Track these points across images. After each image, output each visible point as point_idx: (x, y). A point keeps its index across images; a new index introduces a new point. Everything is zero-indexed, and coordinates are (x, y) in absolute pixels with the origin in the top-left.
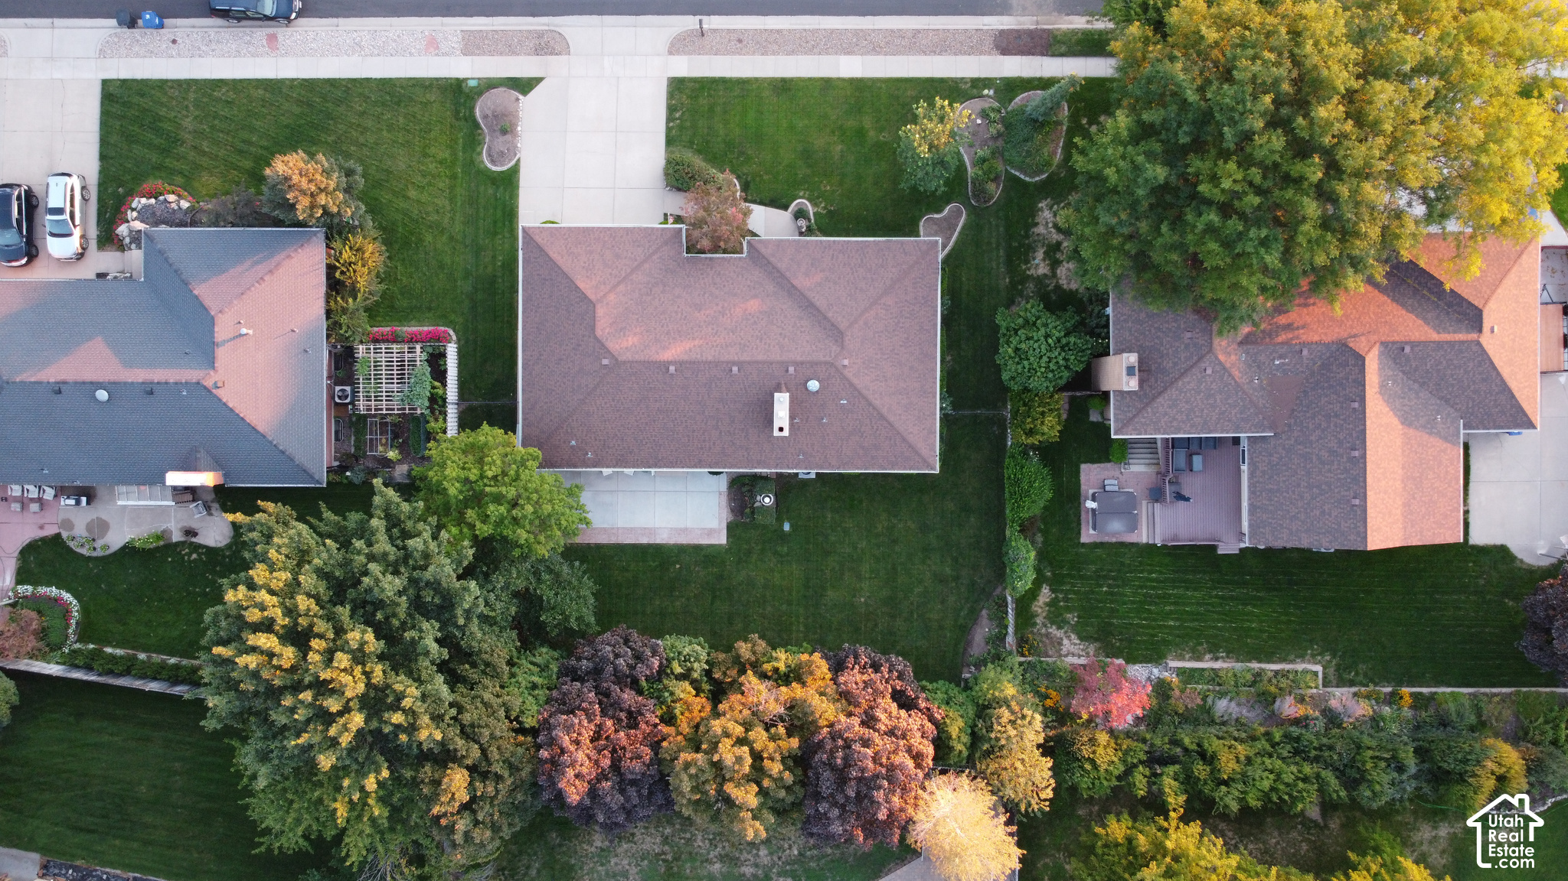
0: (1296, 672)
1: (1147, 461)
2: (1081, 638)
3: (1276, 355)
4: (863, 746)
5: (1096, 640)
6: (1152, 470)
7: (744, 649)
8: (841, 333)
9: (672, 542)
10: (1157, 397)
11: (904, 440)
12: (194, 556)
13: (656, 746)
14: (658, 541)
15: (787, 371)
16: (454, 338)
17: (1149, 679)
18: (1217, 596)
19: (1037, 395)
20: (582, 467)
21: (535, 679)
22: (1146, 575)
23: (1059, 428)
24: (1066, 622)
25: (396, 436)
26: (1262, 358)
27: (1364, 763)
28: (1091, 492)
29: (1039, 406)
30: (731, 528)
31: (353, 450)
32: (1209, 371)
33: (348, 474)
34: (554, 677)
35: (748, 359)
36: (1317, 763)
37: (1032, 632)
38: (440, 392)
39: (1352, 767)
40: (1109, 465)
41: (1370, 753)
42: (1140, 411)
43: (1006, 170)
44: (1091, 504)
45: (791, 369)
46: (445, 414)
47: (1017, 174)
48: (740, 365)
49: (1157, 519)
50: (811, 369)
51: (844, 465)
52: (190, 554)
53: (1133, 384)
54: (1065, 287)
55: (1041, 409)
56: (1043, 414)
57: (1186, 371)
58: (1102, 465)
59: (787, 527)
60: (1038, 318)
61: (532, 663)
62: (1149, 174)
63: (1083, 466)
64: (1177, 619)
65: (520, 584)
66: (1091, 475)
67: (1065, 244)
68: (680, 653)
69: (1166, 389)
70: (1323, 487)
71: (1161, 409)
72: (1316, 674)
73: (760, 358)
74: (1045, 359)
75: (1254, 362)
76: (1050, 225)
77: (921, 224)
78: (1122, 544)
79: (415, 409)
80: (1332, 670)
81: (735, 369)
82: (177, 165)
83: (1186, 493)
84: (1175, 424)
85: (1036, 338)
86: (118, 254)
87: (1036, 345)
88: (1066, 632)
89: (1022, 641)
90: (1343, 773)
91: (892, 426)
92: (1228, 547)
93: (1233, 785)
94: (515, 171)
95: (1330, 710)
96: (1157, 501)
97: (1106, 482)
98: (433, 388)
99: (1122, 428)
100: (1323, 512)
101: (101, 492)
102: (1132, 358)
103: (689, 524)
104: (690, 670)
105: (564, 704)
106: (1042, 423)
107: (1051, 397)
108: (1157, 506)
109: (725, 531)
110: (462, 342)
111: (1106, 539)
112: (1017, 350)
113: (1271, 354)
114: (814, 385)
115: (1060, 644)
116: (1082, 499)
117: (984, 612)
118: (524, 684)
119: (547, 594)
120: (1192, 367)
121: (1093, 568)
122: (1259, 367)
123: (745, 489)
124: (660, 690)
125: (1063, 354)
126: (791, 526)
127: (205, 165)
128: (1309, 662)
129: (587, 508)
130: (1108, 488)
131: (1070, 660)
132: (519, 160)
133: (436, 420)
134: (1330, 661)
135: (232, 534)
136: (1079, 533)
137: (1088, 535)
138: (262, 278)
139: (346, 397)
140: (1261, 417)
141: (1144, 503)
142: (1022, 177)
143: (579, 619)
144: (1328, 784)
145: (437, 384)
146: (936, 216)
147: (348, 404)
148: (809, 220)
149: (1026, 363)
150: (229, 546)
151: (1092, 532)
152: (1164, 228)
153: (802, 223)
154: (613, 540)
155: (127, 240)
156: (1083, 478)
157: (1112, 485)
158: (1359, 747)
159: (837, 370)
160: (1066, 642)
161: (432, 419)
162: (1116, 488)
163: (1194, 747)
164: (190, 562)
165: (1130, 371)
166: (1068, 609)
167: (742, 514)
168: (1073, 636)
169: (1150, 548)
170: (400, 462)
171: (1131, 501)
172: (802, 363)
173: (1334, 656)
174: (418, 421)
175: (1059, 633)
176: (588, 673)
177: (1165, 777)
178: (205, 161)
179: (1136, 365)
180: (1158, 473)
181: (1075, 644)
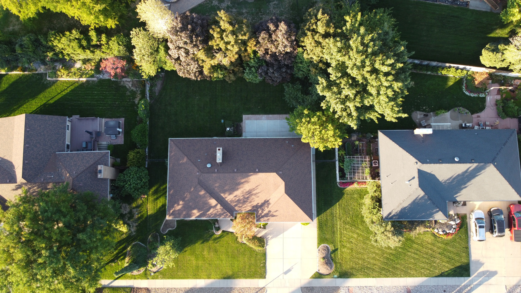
0: (55, 77)
1: (102, 146)
2: (126, 87)
3: (52, 179)
4: (186, 41)
5: (121, 86)
6: (100, 143)
7: (233, 78)
8: (199, 184)
9: (261, 115)
10: (93, 164)
11: (180, 149)
12: (424, 108)
13: (258, 42)
14: (266, 115)
15: (217, 170)
16: (338, 184)
17: (104, 74)
18: (80, 101)
19: (136, 165)
20: (290, 138)
21: (301, 65)
22: (103, 108)
23: (129, 155)
24: (130, 92)
25: (357, 149)
26: (57, 178)
27: (32, 47)
28: (120, 135)
29: (135, 161)
30: (241, 120)
31: (371, 145)
32: (74, 172)
33: (372, 136)
34: (295, 66)
35: (231, 174)
36: (48, 47)
37: (141, 88)
38: (341, 164)
39: (37, 46)
40: (114, 144)
41: (30, 50)
42: (99, 160)
43: (146, 246)
44: (120, 130)
45: (216, 171)
46: (339, 157)
47: (142, 244)
48: (234, 172)
49: (99, 126)
50: (210, 171)
51: (201, 140)
52: (426, 108)
53: (99, 167)
54: (127, 205)
55: (134, 160)
56: (133, 159)
57: (82, 172)
58: (116, 144)
59: (222, 121)
60: (134, 191)
61: (303, 71)
62: (85, 236)
63: (123, 143)
64: (94, 94)
65: (308, 97)
66: (120, 140)
67: (127, 219)
68: (253, 75)
69: (90, 167)
70: (39, 135)
71: (92, 160)
72: (49, 77)
73: (227, 175)
74: (131, 177)
75: (60, 177)
76: (132, 226)
77: (176, 226)
78: (111, 118)
79: (349, 157)
80: (44, 78)
81: (235, 170)
82: (440, 245)
83: (89, 135)
84: (88, 155)
85: (134, 184)
86: (459, 213)
87: (134, 181)
88: (130, 89)
89: (144, 86)
90: (40, 44)
91: (183, 153)
92: (76, 117)
93: (74, 38)
94: (319, 244)
95: (44, 65)
96: (99, 132)
97: (115, 138)
98: (343, 165)
99: (106, 154)
100: (40, 126)
101: (457, 128)
102: (99, 176)
103: (255, 121)
104: (250, 70)
105: (290, 56)
106: (134, 156)
107: (131, 165)
108: (98, 130)
109: (243, 119)
110: (335, 182)
111: (116, 119)
112: (141, 181)
113: (54, 179)
114: (209, 166)
115: (132, 85)
116: (123, 132)
117: (157, 94)
118: (304, 63)
119: (299, 94)
120: (80, 174)
121: (121, 110)
122: (59, 175)
123: (236, 133)
124: (259, 62)
125: (125, 179)
126: (221, 121)
127: (430, 245)
128: (51, 80)
129: (287, 124)
130: (115, 136)
131: (129, 80)
132: (318, 248)
133: (342, 154)
134: (45, 81)
135: (412, 115)
136: (125, 121)
137: (122, 120)
138: (404, 201)
139: (374, 162)
140: (59, 158)
141: (103, 131)
142: (141, 243)
143: (288, 87)
144: (44, 40)
145: (342, 167)
146: (171, 229)
147: (373, 160)
148: (215, 227)
149: (138, 176)
150: (412, 111)
151: (121, 122)
152: (82, 217)
153: (217, 226)
154: (281, 116)
155: (455, 217)
156: (123, 139)
157: (113, 137)
158: (34, 52)
159: (200, 171)
160: (130, 86)
161: (344, 155)
162: (112, 136)
163: (87, 51)
164: (426, 106)
165: (100, 172)
166: (129, 96)
167: (237, 125)
168: (128, 87)
169: (102, 117)
170: (355, 141)
171: (106, 132)
172: (212, 173)
173: (43, 83)
174: (348, 154)
175: (133, 88)
176: (283, 67)
177: (96, 40)
178: (429, 246)
179: (98, 174)
180: (98, 141)
181: (127, 85)
